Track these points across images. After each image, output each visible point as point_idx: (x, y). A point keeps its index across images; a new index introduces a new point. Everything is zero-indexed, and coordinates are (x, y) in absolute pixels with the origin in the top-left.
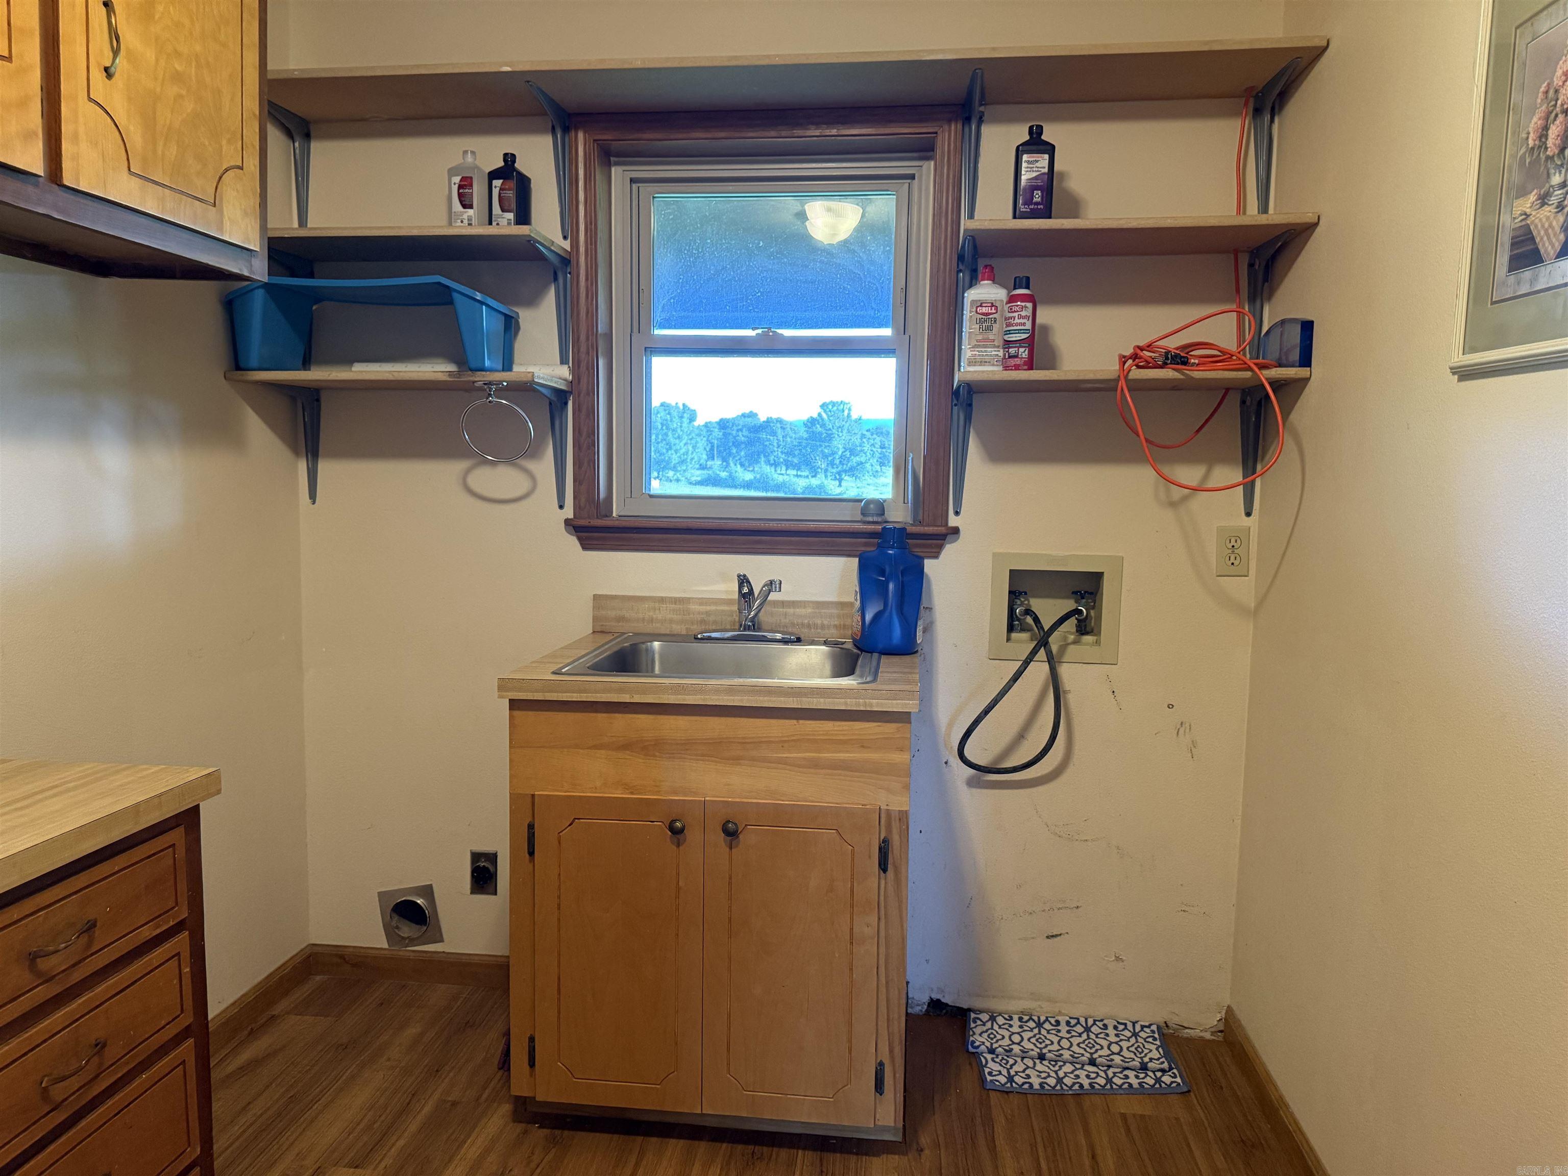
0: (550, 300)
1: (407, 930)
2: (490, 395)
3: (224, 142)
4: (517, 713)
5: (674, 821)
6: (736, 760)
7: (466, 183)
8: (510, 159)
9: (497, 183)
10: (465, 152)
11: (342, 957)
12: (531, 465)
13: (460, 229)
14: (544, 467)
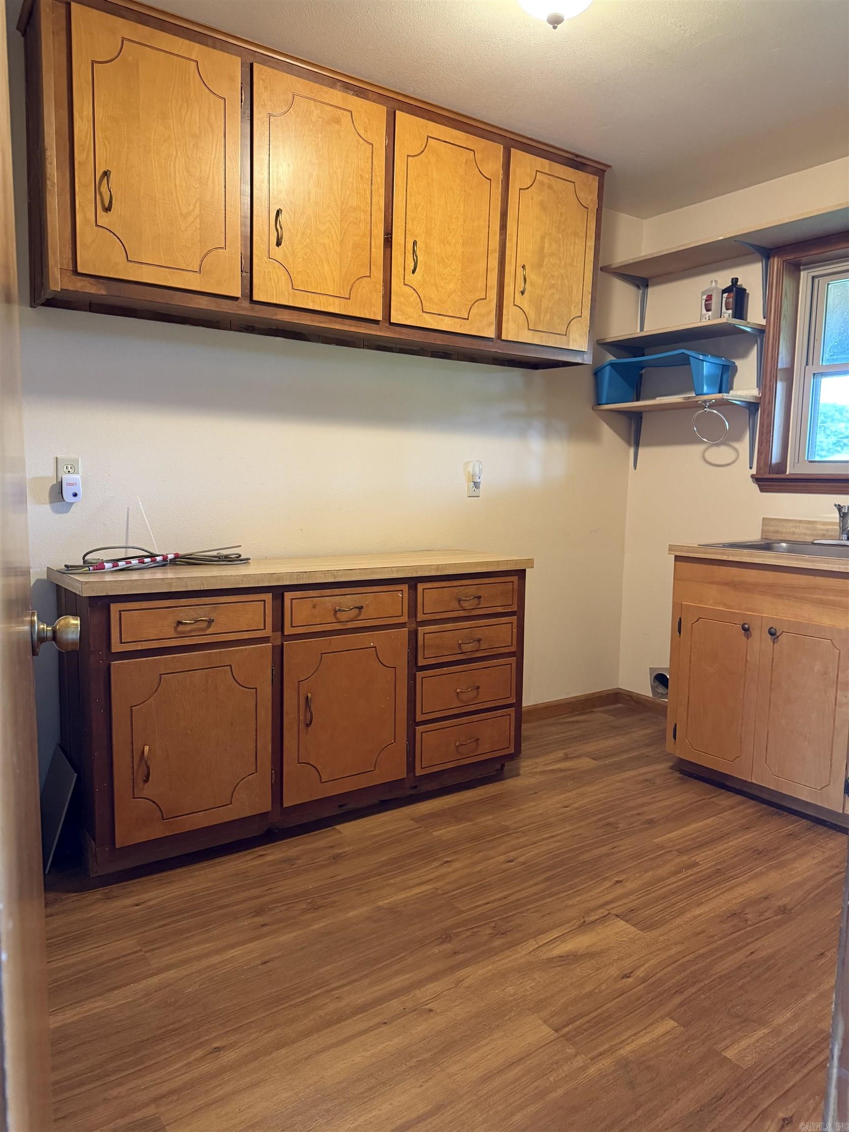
0: (754, 353)
1: (661, 690)
2: (705, 408)
3: (572, 308)
4: (678, 563)
5: (745, 624)
6: (780, 596)
7: (709, 298)
8: (734, 281)
9: (725, 295)
10: (712, 282)
11: (631, 697)
12: (736, 445)
13: (705, 323)
14: (744, 446)
